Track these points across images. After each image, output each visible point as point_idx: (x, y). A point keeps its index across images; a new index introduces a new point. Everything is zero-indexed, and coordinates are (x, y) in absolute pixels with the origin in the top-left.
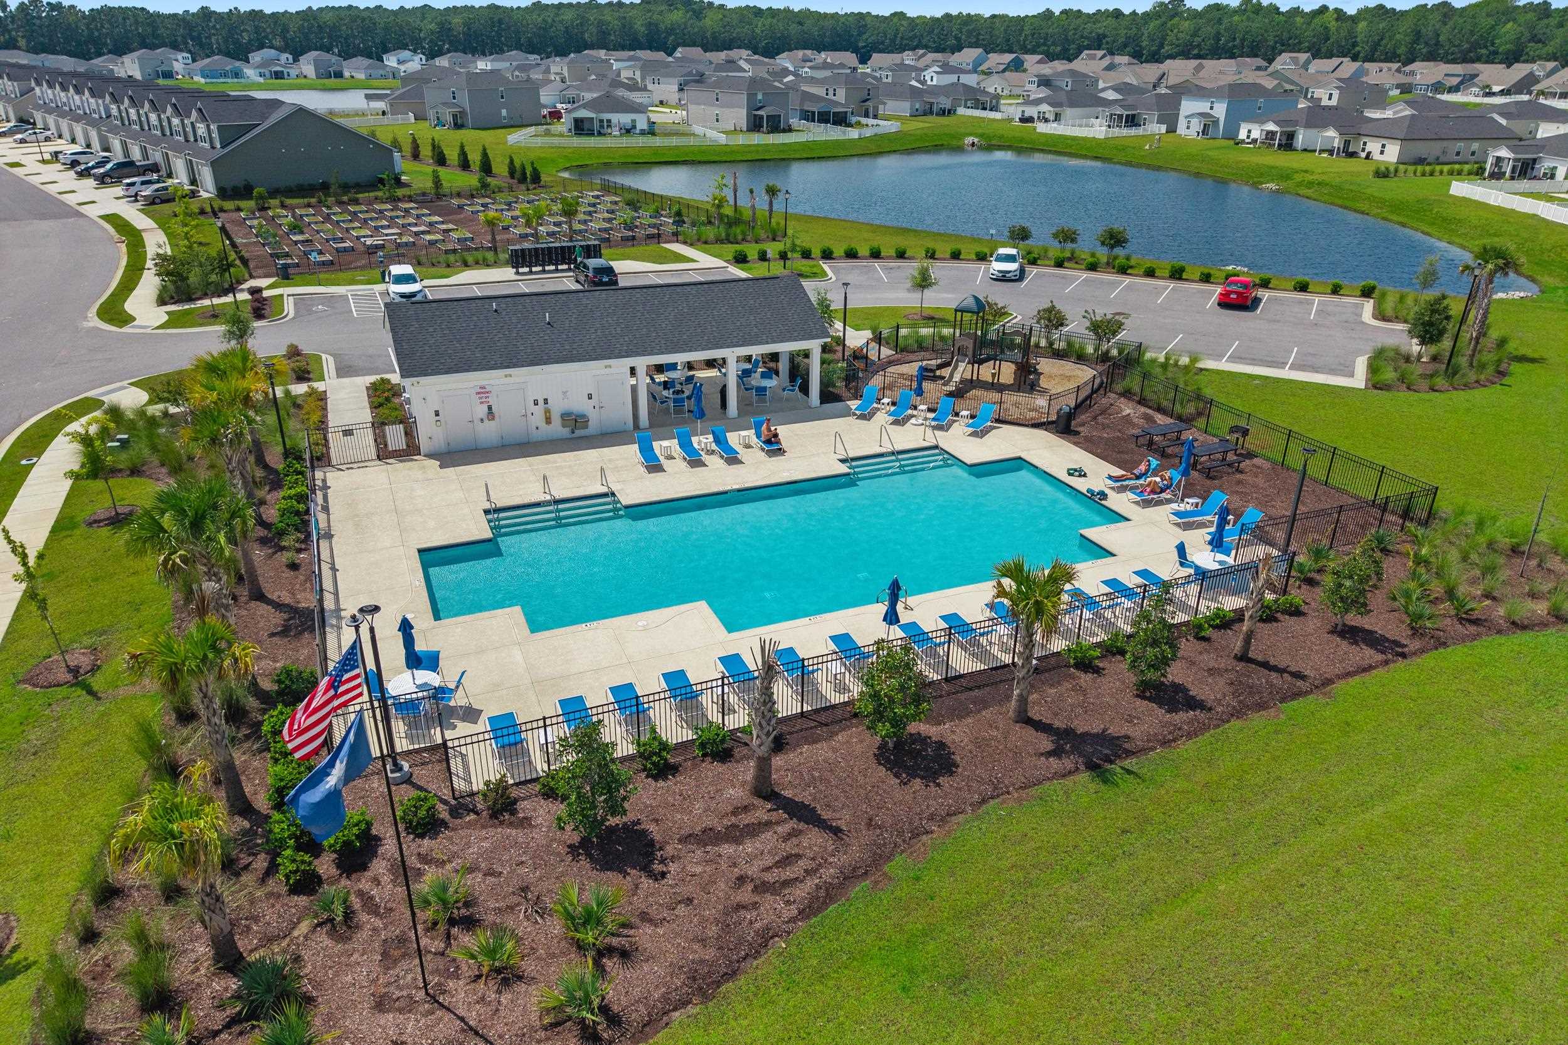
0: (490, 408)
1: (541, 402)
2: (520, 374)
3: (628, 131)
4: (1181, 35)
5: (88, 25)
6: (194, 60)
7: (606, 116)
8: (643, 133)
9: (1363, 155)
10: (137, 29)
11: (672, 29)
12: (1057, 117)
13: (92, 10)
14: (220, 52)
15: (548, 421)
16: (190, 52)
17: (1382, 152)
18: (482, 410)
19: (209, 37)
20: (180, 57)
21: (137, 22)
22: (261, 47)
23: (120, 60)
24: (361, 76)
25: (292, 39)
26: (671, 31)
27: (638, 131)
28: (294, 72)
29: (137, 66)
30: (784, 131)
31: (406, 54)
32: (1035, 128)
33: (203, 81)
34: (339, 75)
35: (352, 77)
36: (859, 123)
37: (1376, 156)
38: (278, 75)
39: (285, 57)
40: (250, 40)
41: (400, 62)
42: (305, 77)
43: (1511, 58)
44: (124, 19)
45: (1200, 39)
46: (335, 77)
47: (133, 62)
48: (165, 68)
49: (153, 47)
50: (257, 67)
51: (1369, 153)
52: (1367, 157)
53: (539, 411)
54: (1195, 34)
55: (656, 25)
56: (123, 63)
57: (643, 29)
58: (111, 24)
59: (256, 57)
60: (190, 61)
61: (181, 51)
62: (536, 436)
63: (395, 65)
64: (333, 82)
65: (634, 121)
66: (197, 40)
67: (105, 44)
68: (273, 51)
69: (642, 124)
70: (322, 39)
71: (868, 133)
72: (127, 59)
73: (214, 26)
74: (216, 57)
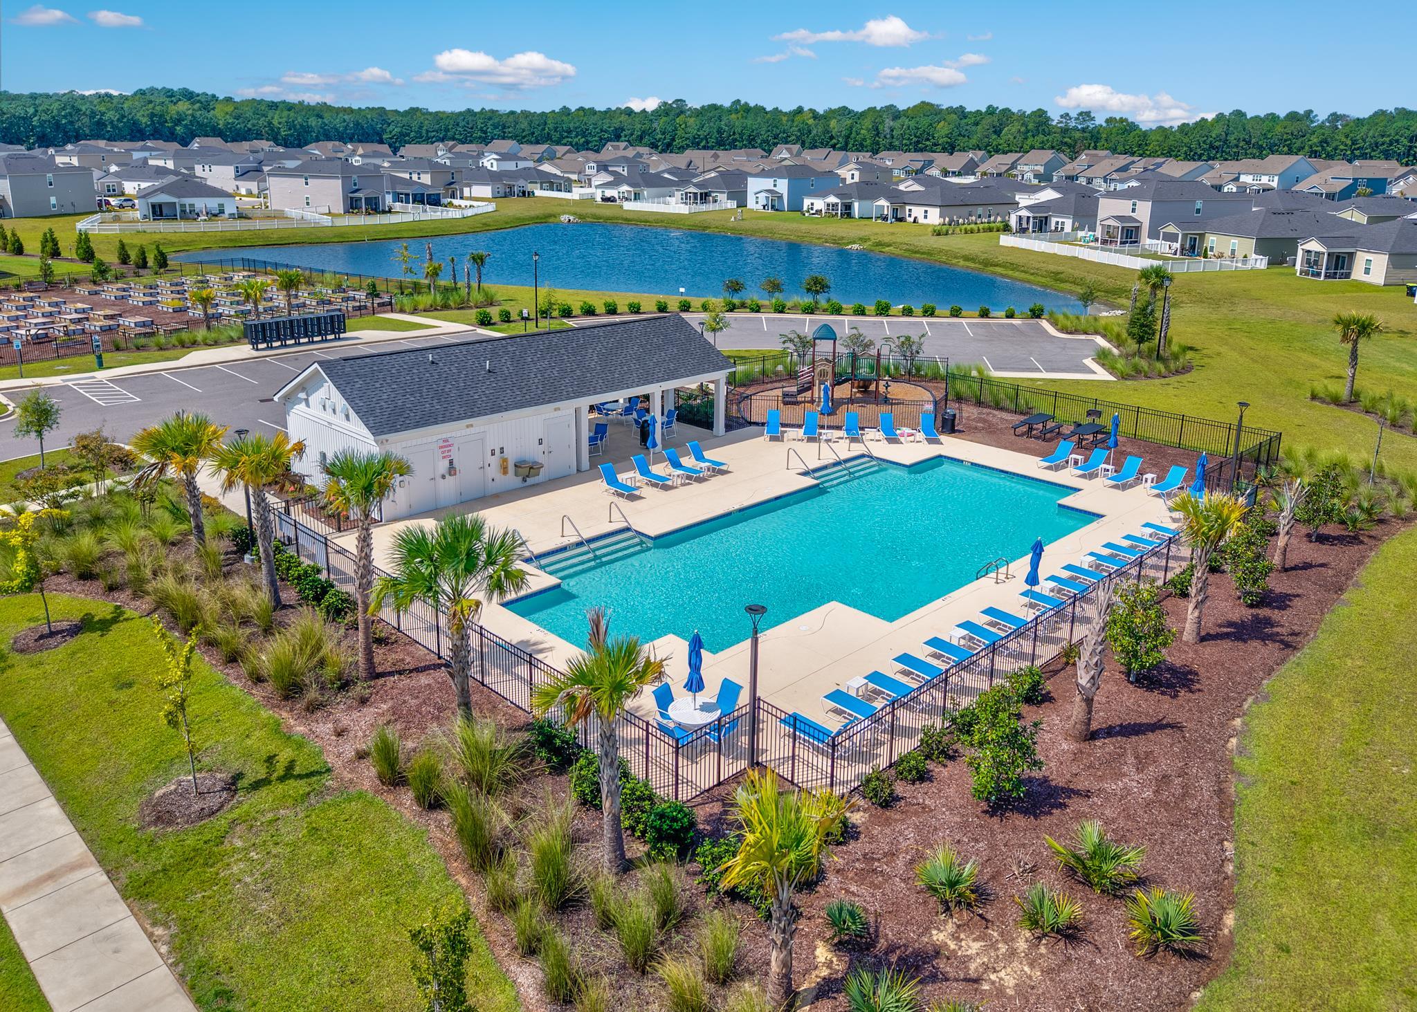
0: (451, 462)
1: (497, 452)
2: (480, 424)
3: (214, 215)
7: (187, 201)
8: (232, 216)
9: (911, 219)
12: (637, 197)
15: (505, 470)
17: (926, 217)
18: (443, 466)
27: (226, 215)
30: (384, 212)
32: (621, 207)
36: (450, 204)
37: (921, 220)
43: (951, 148)
51: (916, 218)
52: (915, 221)
53: (494, 461)
62: (492, 488)
65: (221, 205)
69: (230, 209)
71: (470, 213)
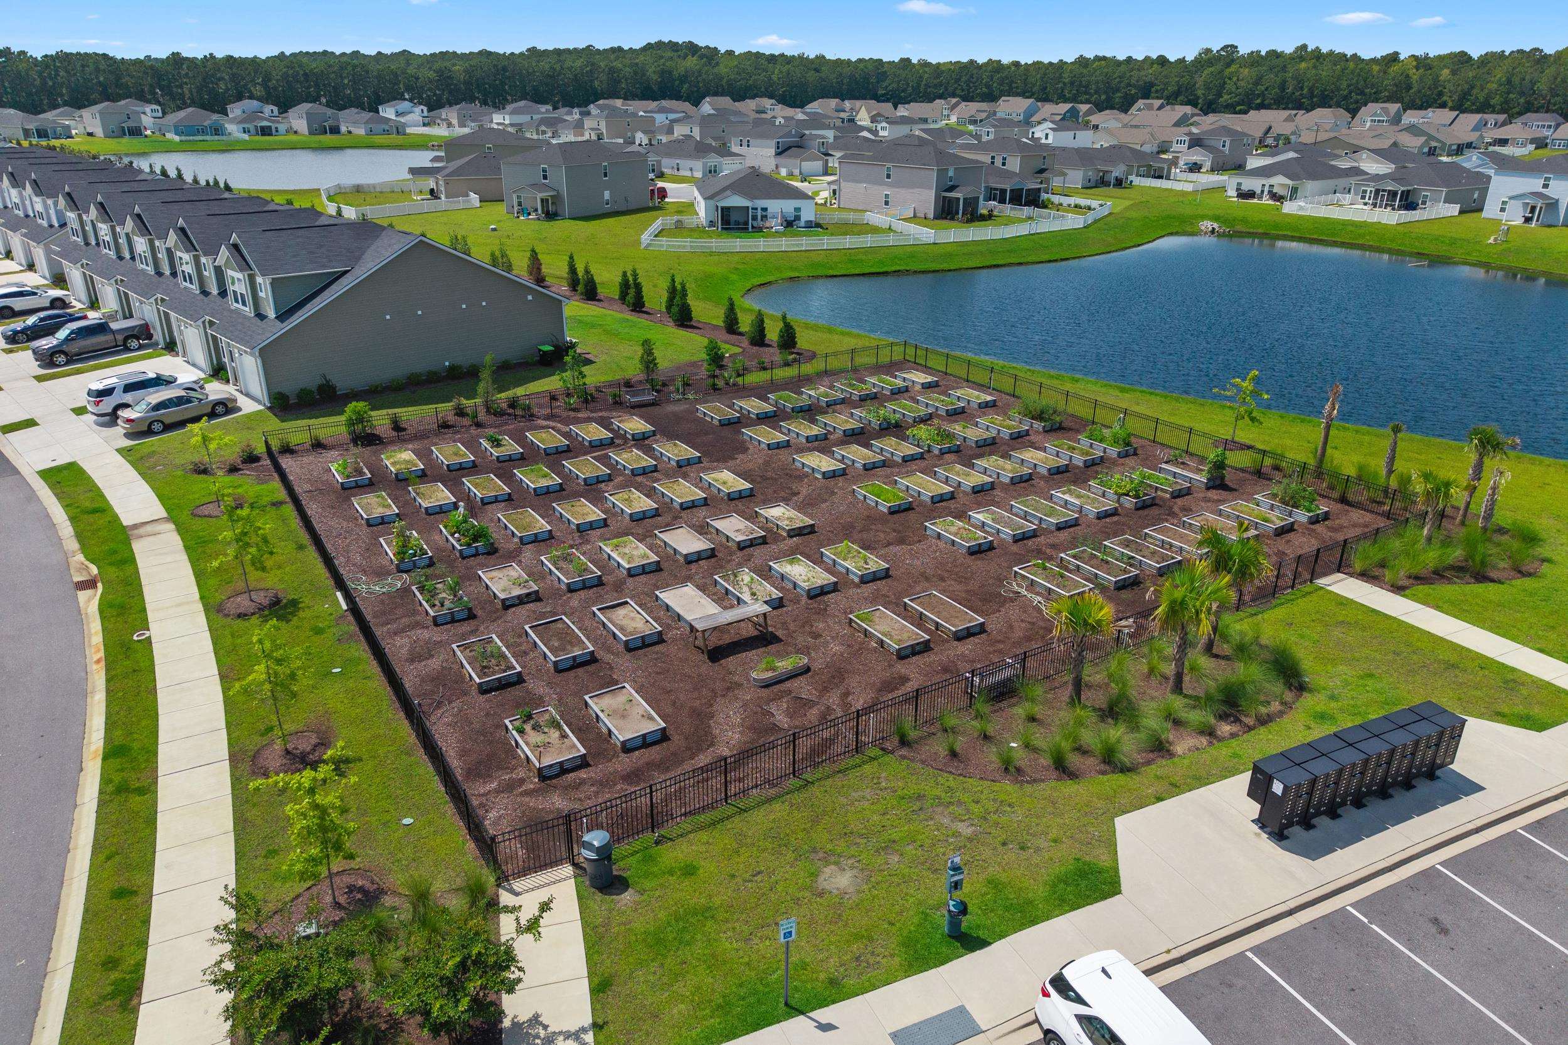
4: (1242, 83)
5: (40, 74)
6: (164, 113)
7: (761, 203)
10: (97, 77)
11: (686, 77)
12: (1294, 193)
13: (46, 56)
14: (193, 103)
16: (158, 103)
19: (181, 87)
20: (148, 110)
21: (97, 70)
22: (239, 98)
23: (78, 113)
24: (360, 131)
25: (275, 88)
26: (683, 79)
27: (802, 224)
28: (282, 128)
29: (98, 121)
30: (986, 220)
31: (406, 105)
33: (177, 138)
34: (335, 130)
35: (350, 132)
36: (1051, 203)
38: (265, 131)
39: (269, 109)
40: (227, 90)
41: (398, 114)
42: (296, 132)
44: (83, 66)
45: (1263, 88)
46: (331, 133)
47: (93, 116)
48: (131, 124)
49: (113, 98)
50: (240, 122)
54: (1257, 83)
55: (670, 73)
56: (81, 116)
57: (655, 77)
58: (67, 72)
59: (236, 110)
60: (160, 114)
61: (149, 102)
63: (393, 117)
64: (328, 139)
66: (168, 90)
67: (62, 95)
68: (255, 102)
70: (309, 87)
71: (1089, 219)
72: (86, 113)
73: (187, 74)
74: (190, 110)
